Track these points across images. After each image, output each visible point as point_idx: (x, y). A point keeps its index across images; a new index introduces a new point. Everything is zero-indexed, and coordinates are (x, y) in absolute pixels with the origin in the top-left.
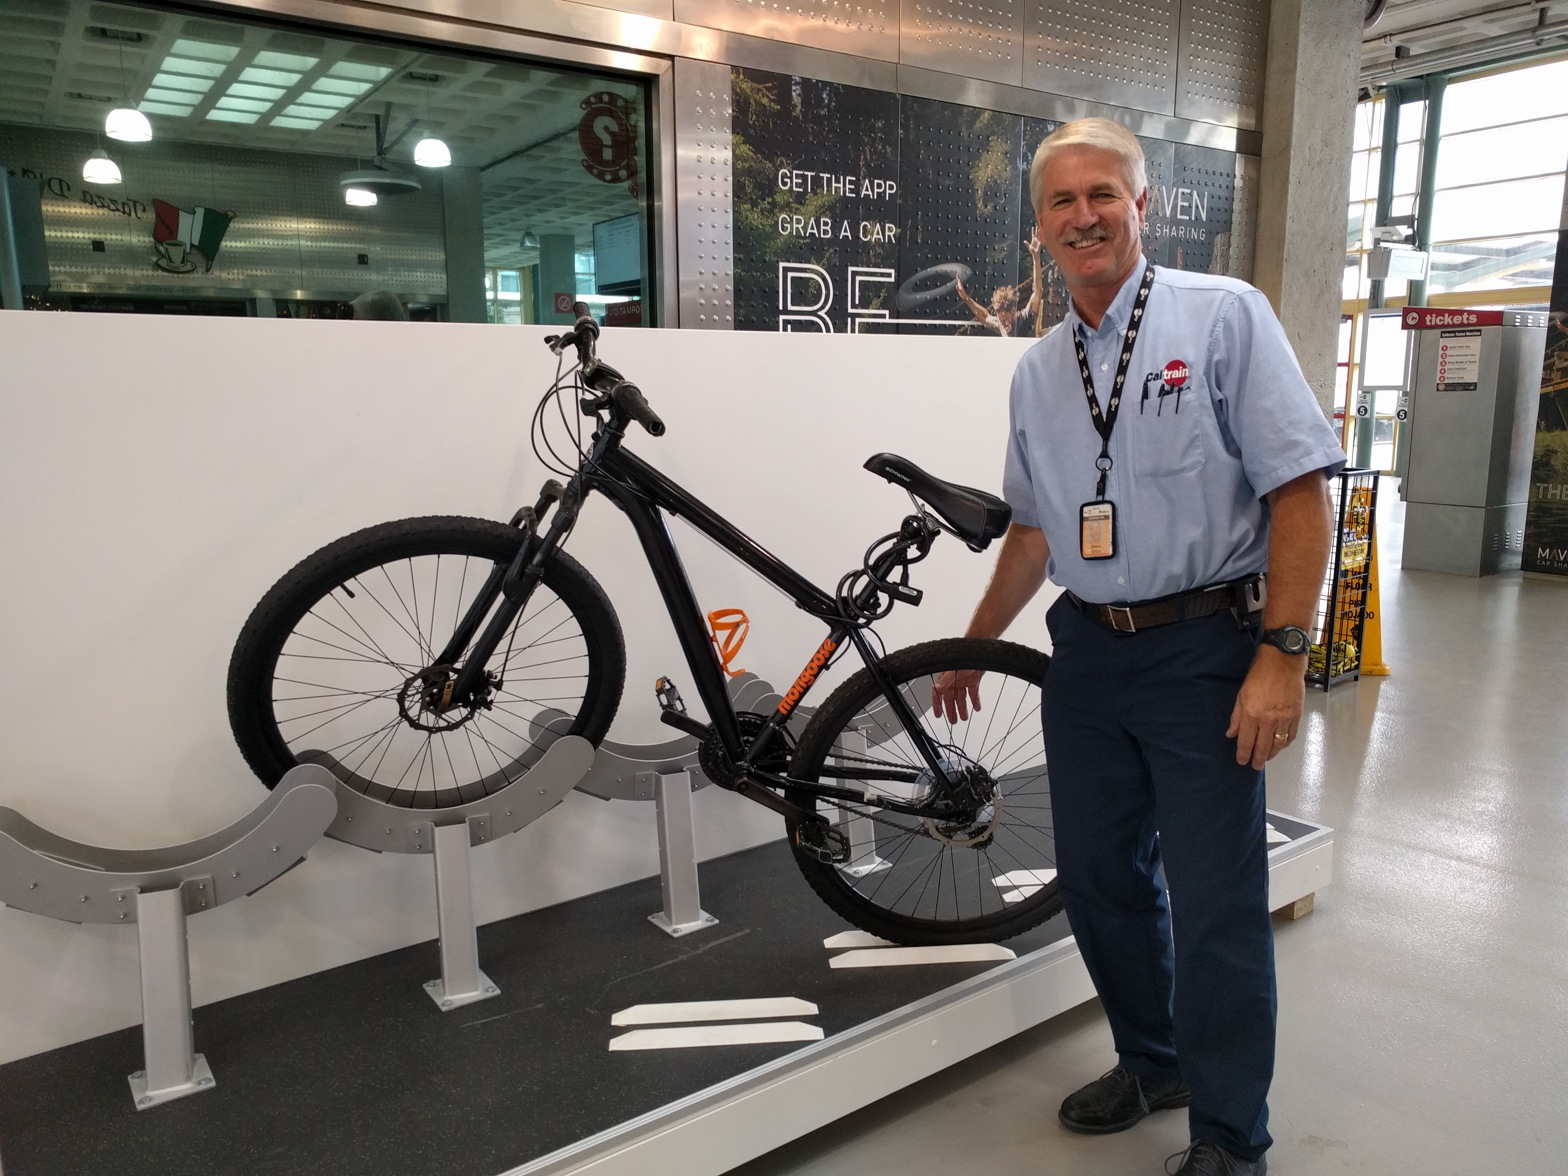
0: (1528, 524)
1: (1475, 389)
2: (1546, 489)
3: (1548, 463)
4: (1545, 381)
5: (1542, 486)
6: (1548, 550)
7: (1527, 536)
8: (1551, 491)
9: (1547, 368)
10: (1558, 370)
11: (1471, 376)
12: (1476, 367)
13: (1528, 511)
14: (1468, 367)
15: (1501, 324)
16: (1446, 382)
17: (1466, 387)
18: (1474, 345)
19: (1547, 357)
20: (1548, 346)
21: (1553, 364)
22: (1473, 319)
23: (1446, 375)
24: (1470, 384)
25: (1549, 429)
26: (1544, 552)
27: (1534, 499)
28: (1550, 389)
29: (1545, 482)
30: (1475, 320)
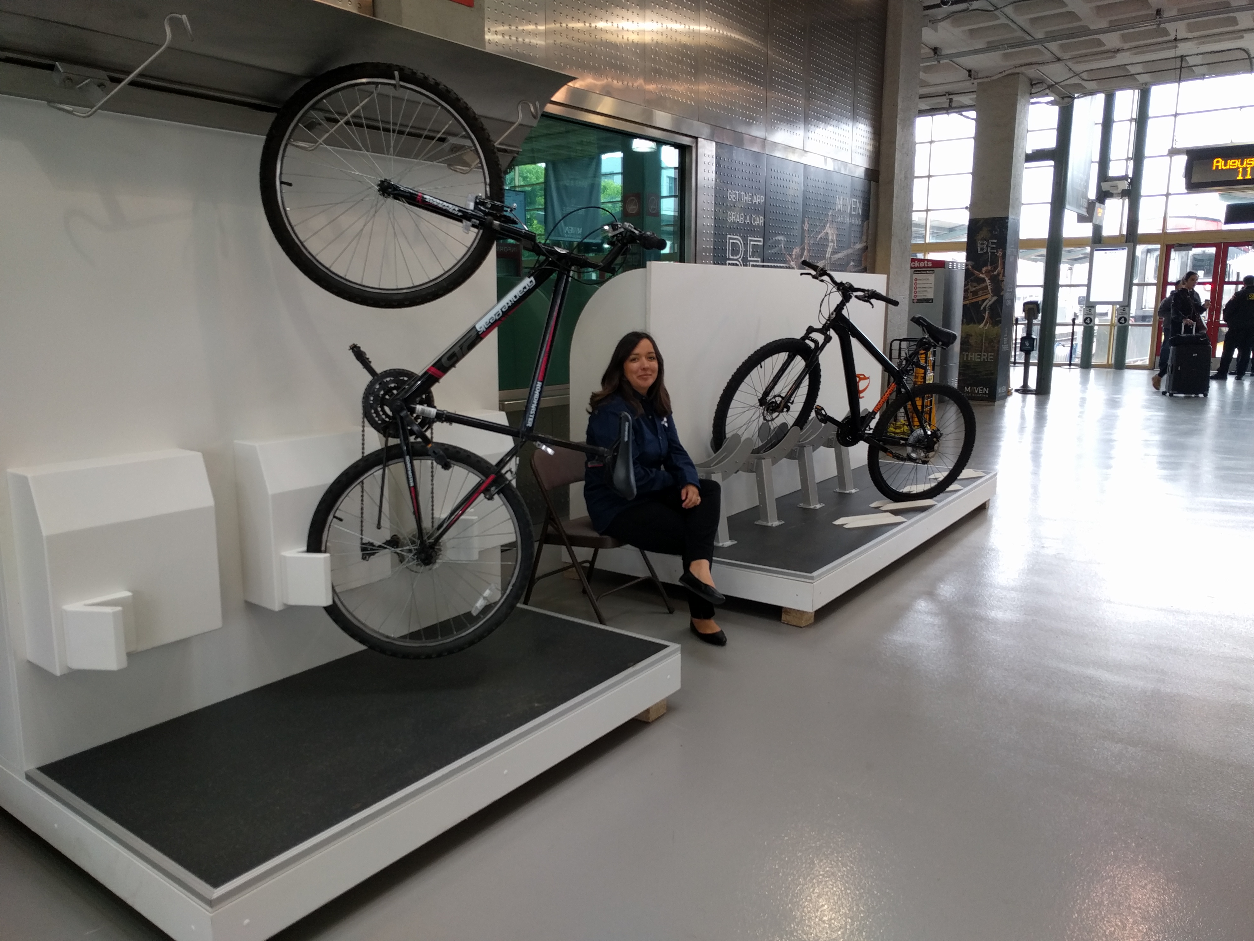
0: (960, 374)
1: (932, 302)
2: (967, 355)
3: (968, 342)
4: (965, 298)
5: (965, 353)
6: (969, 388)
7: (959, 381)
8: (970, 356)
9: (966, 291)
10: (971, 292)
11: (930, 296)
12: (932, 290)
13: (959, 367)
14: (929, 290)
15: (944, 268)
16: (917, 298)
17: (928, 301)
18: (931, 278)
19: (965, 285)
20: (966, 280)
21: (968, 289)
22: (930, 264)
23: (917, 294)
24: (930, 299)
25: (968, 323)
26: (968, 388)
27: (961, 361)
28: (967, 302)
29: (967, 351)
30: (931, 265)
